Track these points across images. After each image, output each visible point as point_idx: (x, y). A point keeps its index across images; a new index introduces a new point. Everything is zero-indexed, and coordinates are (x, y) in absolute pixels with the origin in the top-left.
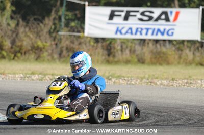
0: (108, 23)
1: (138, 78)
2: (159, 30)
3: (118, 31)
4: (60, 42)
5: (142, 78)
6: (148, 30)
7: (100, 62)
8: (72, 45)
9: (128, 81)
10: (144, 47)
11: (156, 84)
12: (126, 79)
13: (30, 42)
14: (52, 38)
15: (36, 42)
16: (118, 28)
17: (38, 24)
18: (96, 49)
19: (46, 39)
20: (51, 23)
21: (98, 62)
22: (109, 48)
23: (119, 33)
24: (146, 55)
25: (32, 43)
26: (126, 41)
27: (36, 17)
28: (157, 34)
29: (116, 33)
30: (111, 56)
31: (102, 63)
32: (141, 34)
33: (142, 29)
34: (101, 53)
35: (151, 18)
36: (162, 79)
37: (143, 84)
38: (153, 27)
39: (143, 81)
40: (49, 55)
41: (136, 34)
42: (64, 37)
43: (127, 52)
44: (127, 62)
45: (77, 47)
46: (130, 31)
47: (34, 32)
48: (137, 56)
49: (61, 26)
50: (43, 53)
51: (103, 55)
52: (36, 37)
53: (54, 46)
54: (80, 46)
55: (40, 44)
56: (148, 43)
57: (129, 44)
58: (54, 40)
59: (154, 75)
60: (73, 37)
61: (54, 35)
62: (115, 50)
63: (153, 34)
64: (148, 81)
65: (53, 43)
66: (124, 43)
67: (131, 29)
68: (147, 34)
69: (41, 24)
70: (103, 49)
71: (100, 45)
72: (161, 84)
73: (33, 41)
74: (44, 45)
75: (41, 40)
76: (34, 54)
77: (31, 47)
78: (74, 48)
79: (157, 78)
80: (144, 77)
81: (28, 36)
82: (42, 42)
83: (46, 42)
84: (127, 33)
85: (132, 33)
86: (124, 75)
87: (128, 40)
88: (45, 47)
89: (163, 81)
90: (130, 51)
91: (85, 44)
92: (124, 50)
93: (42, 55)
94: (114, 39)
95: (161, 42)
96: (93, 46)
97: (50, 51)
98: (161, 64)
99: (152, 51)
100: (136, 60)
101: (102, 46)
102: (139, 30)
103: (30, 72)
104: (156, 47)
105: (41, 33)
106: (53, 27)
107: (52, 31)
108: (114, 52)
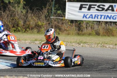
0: (79, 12)
1: (95, 43)
2: (108, 16)
3: (84, 16)
4: (51, 23)
5: (98, 44)
6: (101, 16)
7: (74, 34)
8: (58, 24)
9: (90, 45)
10: (99, 26)
11: (106, 47)
12: (89, 44)
13: (34, 22)
14: (47, 20)
15: (37, 22)
16: (84, 15)
17: (39, 12)
18: (72, 26)
19: (43, 20)
20: (46, 11)
21: (73, 34)
22: (79, 26)
23: (85, 17)
24: (100, 30)
25: (35, 23)
26: (89, 22)
27: (37, 8)
28: (106, 19)
29: (83, 18)
30: (80, 31)
31: (75, 34)
32: (98, 18)
33: (98, 15)
34: (74, 29)
35: (103, 9)
36: (109, 44)
37: (99, 47)
38: (104, 14)
39: (99, 45)
40: (45, 30)
41: (95, 18)
42: (53, 19)
43: (90, 28)
44: (90, 34)
45: (61, 25)
46: (91, 17)
47: (37, 16)
48: (95, 31)
49: (51, 13)
50: (41, 29)
51: (75, 30)
52: (38, 20)
53: (48, 25)
54: (62, 25)
55: (40, 23)
56: (102, 24)
57: (91, 24)
58: (48, 21)
59: (105, 42)
60: (58, 19)
61: (48, 18)
62: (83, 28)
63: (104, 18)
64: (101, 46)
65: (47, 23)
66: (88, 23)
67: (92, 15)
68: (101, 18)
69: (40, 12)
70: (76, 26)
71: (74, 24)
72: (109, 47)
73: (36, 21)
74: (42, 24)
75: (40, 21)
76: (36, 29)
77: (35, 25)
78: (59, 26)
79: (107, 44)
80: (99, 43)
81: (33, 19)
82: (41, 22)
83: (43, 22)
84: (89, 17)
85: (92, 18)
86: (88, 42)
87: (90, 21)
88: (43, 25)
89: (110, 46)
90: (91, 28)
91: (66, 24)
92: (88, 27)
93: (41, 30)
94: (82, 21)
95: (109, 23)
96: (70, 25)
97: (45, 28)
98: (109, 36)
99: (104, 28)
100: (95, 33)
101: (75, 25)
102: (97, 16)
103: (34, 39)
104: (106, 26)
105: (40, 17)
106: (47, 14)
107: (47, 16)
108: (82, 29)
